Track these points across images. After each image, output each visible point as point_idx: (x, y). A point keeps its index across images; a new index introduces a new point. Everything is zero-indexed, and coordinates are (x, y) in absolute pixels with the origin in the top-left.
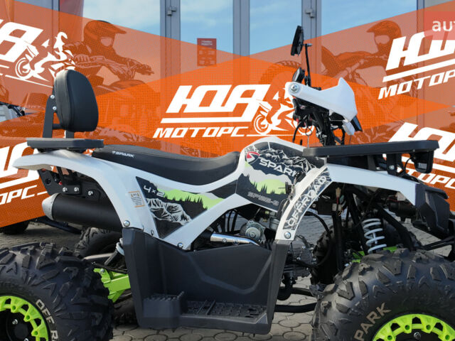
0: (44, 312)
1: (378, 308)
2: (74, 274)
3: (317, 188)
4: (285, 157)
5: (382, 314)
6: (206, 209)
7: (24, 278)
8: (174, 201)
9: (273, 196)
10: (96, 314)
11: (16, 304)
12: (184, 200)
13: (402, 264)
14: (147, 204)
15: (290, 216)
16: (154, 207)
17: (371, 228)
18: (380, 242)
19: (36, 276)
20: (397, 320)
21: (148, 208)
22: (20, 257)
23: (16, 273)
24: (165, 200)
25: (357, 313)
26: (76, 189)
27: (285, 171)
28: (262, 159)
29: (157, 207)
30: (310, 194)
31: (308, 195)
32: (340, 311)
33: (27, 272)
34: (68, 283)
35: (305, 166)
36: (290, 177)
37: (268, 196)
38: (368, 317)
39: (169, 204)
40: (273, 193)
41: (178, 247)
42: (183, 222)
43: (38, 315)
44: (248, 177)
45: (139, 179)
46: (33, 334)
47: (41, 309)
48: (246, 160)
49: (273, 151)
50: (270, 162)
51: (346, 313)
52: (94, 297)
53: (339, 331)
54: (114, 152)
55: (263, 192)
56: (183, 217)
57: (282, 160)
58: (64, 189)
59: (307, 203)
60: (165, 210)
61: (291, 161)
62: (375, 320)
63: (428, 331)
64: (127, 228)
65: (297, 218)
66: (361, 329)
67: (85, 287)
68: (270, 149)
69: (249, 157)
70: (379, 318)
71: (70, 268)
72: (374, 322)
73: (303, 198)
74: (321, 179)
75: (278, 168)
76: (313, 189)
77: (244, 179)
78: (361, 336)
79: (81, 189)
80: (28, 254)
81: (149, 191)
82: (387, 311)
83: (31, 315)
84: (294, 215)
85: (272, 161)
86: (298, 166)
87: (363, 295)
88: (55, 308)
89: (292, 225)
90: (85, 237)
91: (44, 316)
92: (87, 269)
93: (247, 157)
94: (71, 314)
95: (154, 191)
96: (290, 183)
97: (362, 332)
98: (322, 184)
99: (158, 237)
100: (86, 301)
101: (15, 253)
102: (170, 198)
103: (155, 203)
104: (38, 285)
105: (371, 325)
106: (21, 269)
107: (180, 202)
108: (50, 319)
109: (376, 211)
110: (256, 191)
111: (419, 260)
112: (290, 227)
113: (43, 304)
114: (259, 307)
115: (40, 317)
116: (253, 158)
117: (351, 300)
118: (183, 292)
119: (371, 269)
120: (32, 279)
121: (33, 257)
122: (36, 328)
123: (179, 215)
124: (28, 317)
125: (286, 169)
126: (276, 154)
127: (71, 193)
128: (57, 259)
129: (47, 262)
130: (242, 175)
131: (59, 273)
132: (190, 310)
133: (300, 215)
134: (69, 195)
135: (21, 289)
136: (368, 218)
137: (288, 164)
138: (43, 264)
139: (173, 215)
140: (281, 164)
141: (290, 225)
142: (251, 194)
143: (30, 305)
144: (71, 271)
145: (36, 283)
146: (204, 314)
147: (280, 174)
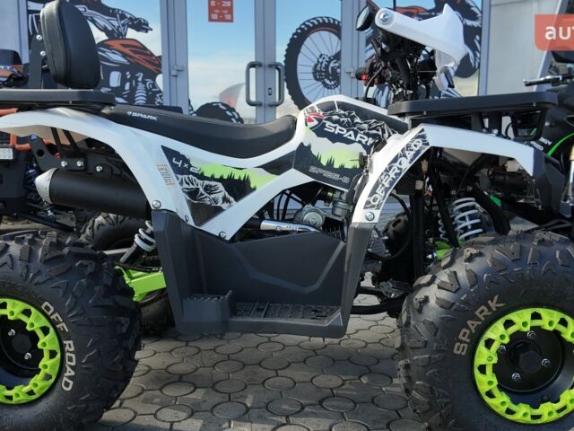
0: (53, 317)
1: (489, 302)
2: (89, 270)
3: (410, 154)
4: (358, 120)
5: (494, 309)
6: (254, 189)
7: (24, 275)
8: (212, 178)
9: (342, 171)
10: (123, 319)
11: (14, 309)
12: (225, 177)
13: (521, 247)
14: (177, 182)
15: (373, 192)
16: (186, 186)
17: (463, 210)
18: (474, 227)
19: (39, 272)
20: (512, 316)
21: (179, 188)
22: (15, 249)
23: (12, 268)
24: (201, 177)
25: (463, 308)
26: (79, 164)
27: (358, 139)
28: (328, 123)
29: (191, 186)
30: (400, 164)
31: (397, 164)
32: (441, 307)
33: (27, 267)
34: (83, 280)
35: (384, 132)
36: (365, 146)
37: (336, 171)
38: (477, 313)
39: (206, 182)
40: (342, 167)
41: (219, 237)
42: (224, 206)
43: (45, 322)
44: (309, 147)
45: (166, 150)
46: (39, 345)
47: (49, 313)
48: (306, 125)
49: (342, 112)
50: (339, 127)
51: (450, 308)
52: (118, 298)
53: (439, 331)
54: (129, 113)
55: (330, 166)
56: (225, 200)
57: (355, 125)
58: (63, 164)
59: (396, 174)
60: (201, 190)
61: (366, 126)
62: (484, 316)
63: (551, 329)
64: (158, 210)
65: (383, 195)
66: (468, 327)
67: (105, 285)
68: (337, 110)
69: (310, 120)
70: (489, 313)
71: (85, 262)
72: (483, 319)
73: (390, 168)
74: (415, 143)
75: (349, 134)
76: (405, 156)
77: (304, 150)
78: (467, 336)
79: (86, 163)
80: (26, 244)
81: (179, 165)
82: (500, 305)
83: (35, 322)
84: (379, 191)
85: (341, 126)
86: (374, 132)
87: (472, 287)
88: (69, 312)
89: (376, 203)
90: (88, 230)
91: (54, 323)
92: (105, 263)
93: (308, 120)
94: (90, 320)
95: (186, 165)
96: (365, 154)
97: (468, 332)
98: (416, 149)
99: (193, 224)
100: (108, 302)
101: (9, 243)
102: (208, 174)
103: (187, 180)
104: (42, 283)
105: (480, 323)
106: (19, 262)
107: (221, 180)
108: (62, 326)
109: (470, 188)
110: (320, 165)
111: (542, 242)
112: (373, 206)
113: (51, 307)
114: (324, 307)
115: (48, 325)
116: (316, 122)
117: (455, 292)
118: (230, 291)
119: (480, 254)
120: (34, 276)
121: (33, 247)
122: (43, 339)
123: (220, 196)
124: (32, 325)
125: (359, 135)
126: (345, 116)
127: (73, 168)
128: (66, 250)
129: (54, 254)
130: (302, 144)
131: (70, 268)
132: (239, 313)
133: (387, 190)
134: (71, 171)
135: (19, 289)
136: (460, 198)
137: (361, 130)
138: (48, 257)
139: (212, 196)
140: (353, 130)
141: (373, 203)
142: (313, 169)
143: (33, 310)
144: (87, 266)
145: (41, 281)
146: (259, 316)
147: (352, 142)
